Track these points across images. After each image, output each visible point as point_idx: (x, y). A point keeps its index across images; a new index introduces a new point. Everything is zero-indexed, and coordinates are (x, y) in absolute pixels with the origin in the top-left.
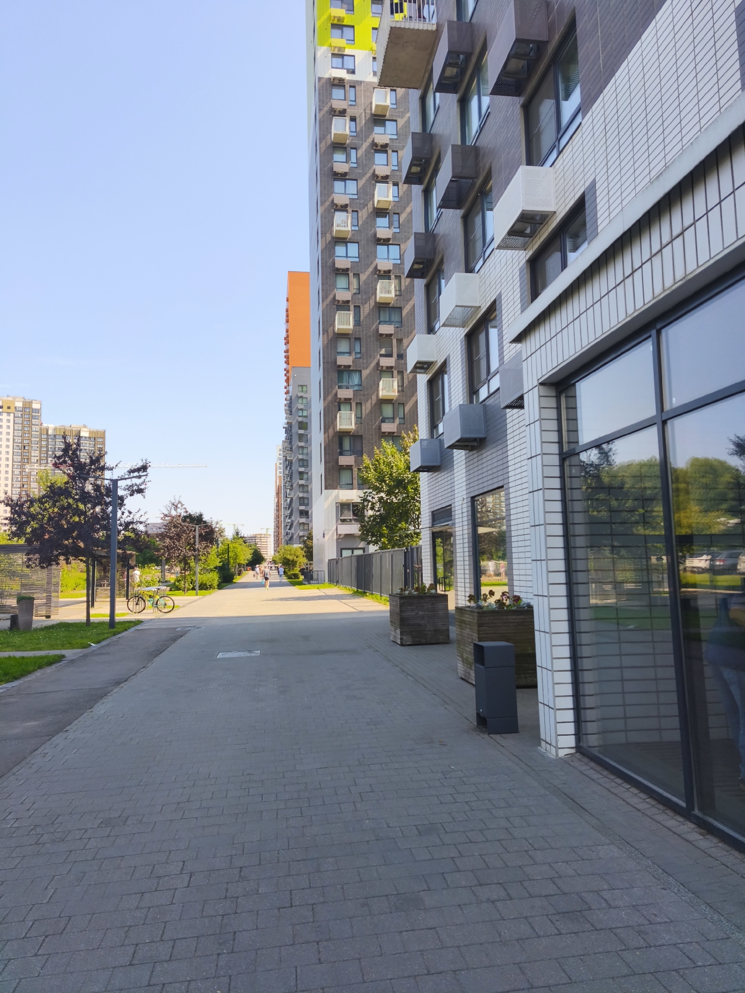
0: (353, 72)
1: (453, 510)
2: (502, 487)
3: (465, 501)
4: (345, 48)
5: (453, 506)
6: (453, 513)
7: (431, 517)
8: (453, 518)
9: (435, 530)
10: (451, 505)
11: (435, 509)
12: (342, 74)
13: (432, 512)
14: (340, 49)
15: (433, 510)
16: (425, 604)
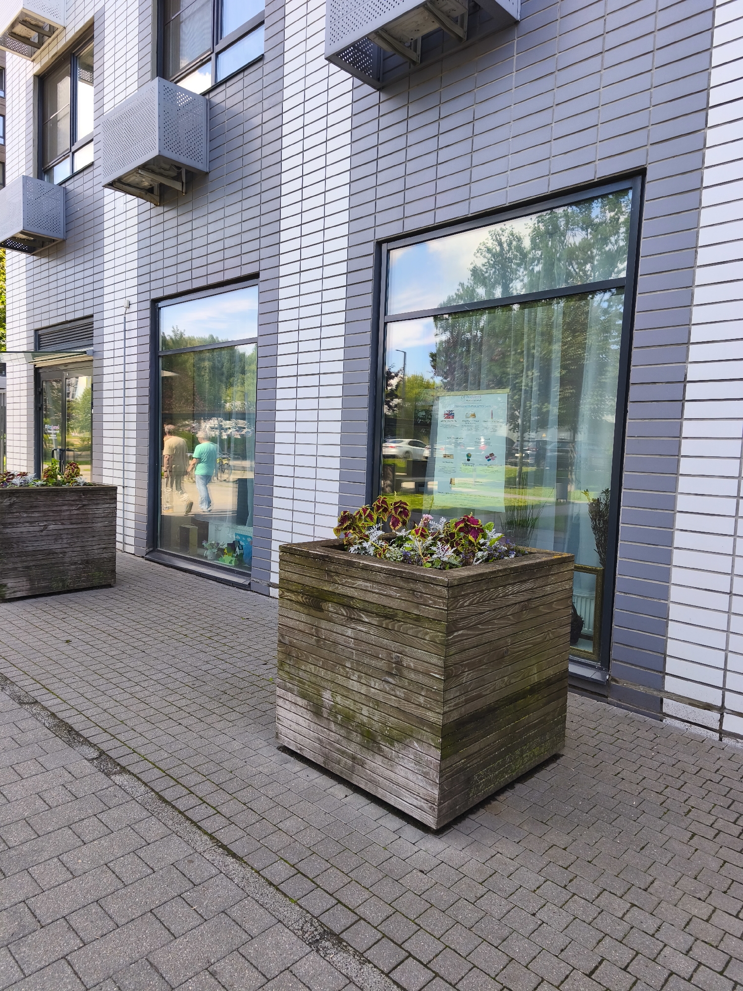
1: (96, 325)
2: (256, 276)
3: (134, 308)
5: (95, 317)
6: (95, 333)
7: (32, 340)
8: (95, 340)
9: (43, 361)
10: (92, 316)
11: (45, 324)
13: (36, 331)
15: (38, 326)
16: (65, 508)
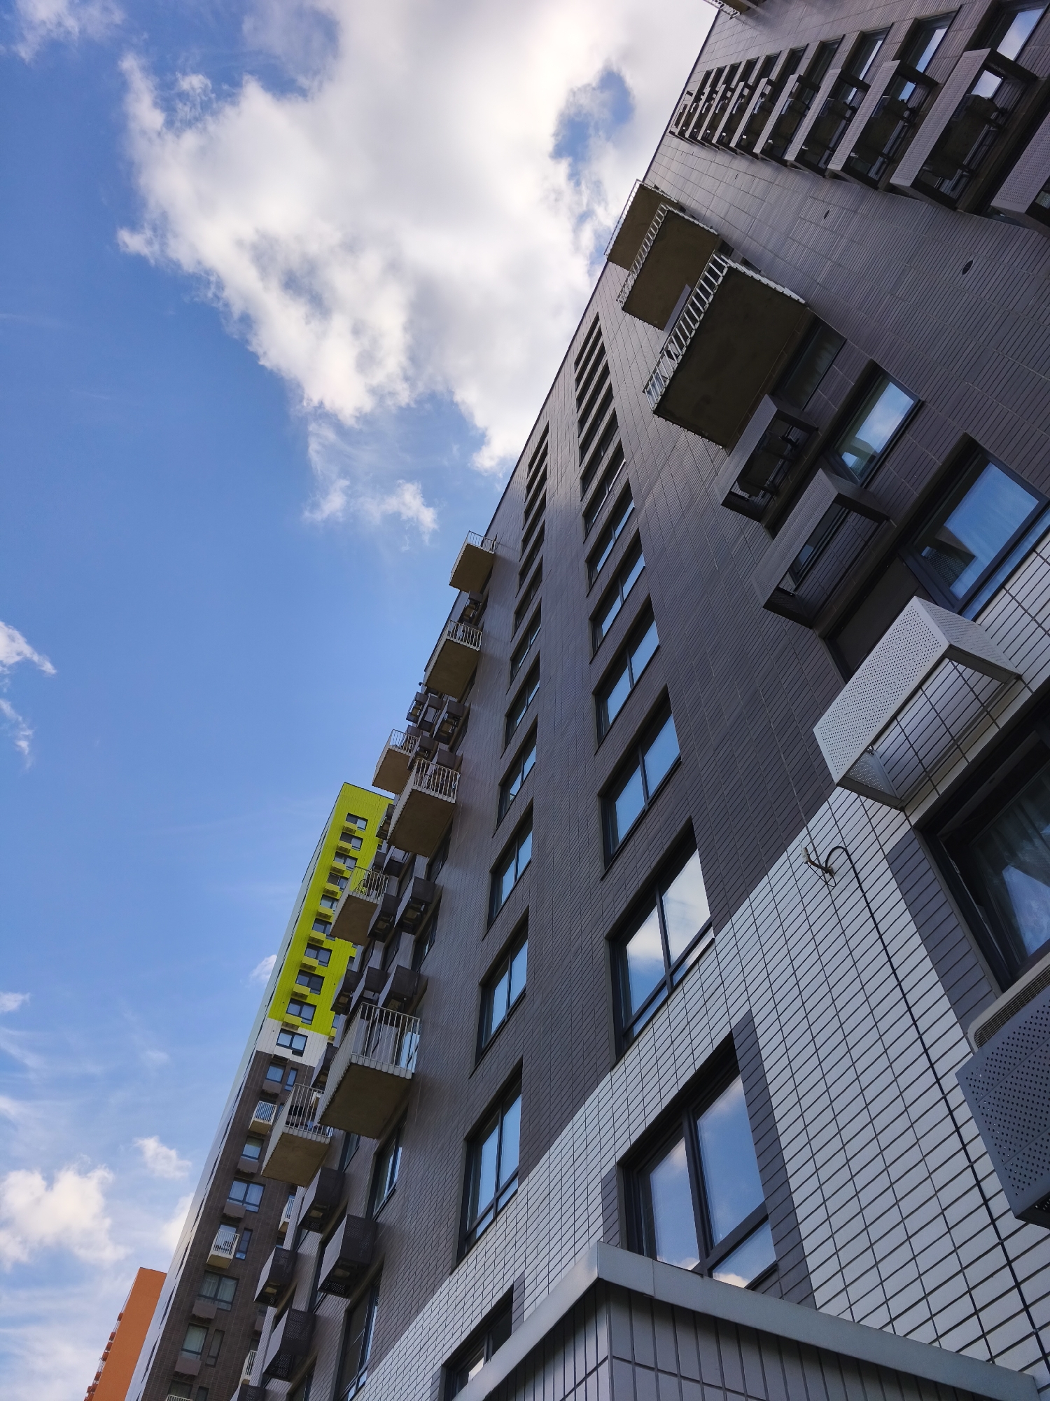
0: (299, 1053)
4: (298, 1027)
12: (287, 1054)
14: (293, 1026)
